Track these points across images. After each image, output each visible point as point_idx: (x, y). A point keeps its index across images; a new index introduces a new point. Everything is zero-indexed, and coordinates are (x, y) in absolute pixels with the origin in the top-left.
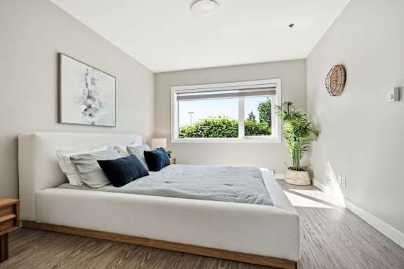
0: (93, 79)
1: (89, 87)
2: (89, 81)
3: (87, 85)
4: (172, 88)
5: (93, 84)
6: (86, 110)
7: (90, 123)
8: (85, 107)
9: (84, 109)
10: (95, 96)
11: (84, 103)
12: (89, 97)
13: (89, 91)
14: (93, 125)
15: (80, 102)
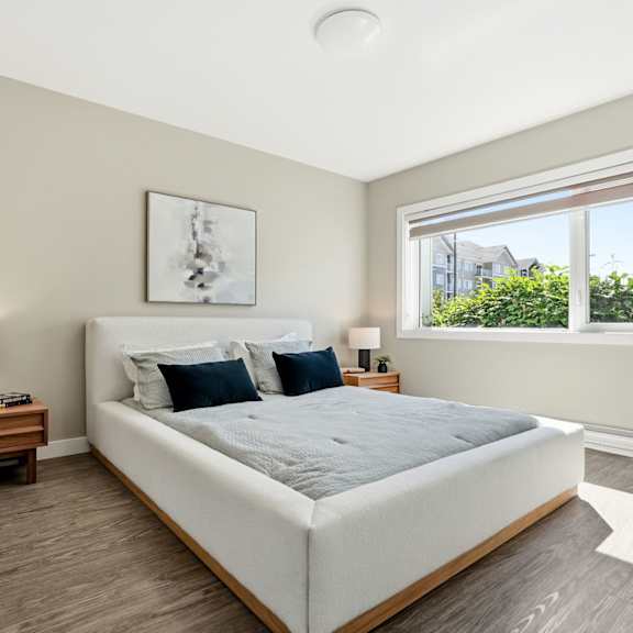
0: (207, 223)
1: (199, 237)
2: (199, 226)
3: (195, 234)
4: (399, 210)
5: (207, 230)
6: (192, 278)
7: (201, 299)
8: (191, 273)
9: (189, 276)
10: (210, 252)
11: (189, 267)
12: (198, 255)
13: (198, 245)
14: (206, 301)
15: (180, 266)
